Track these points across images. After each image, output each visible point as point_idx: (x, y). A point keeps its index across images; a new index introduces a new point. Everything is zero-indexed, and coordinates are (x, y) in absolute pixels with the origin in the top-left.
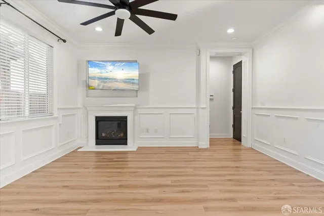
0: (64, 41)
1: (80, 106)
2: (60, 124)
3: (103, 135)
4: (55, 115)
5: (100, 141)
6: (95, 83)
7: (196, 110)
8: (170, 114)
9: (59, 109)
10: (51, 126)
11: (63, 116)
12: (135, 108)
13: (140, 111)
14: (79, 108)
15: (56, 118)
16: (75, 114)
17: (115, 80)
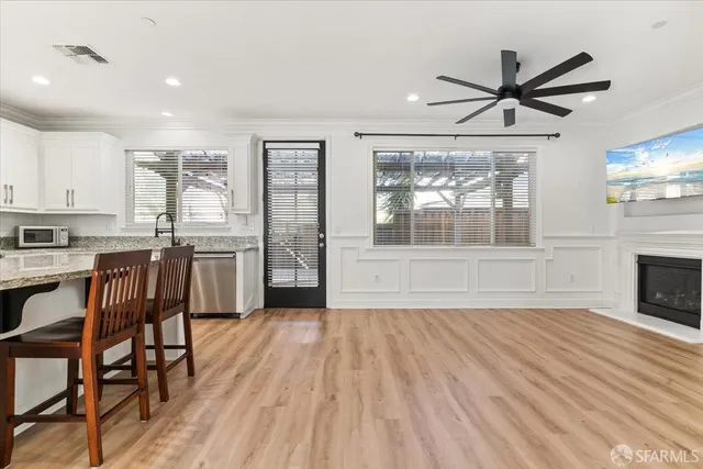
0: (557, 135)
1: (612, 234)
2: (549, 261)
3: (658, 296)
4: (538, 247)
6: (615, 192)
9: (547, 238)
11: (557, 248)
15: (542, 250)
16: (598, 248)
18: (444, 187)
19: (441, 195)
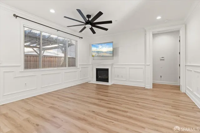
0: (82, 38)
1: (91, 64)
2: (80, 71)
3: (100, 77)
4: (78, 67)
5: (98, 79)
6: (94, 54)
7: (144, 66)
8: (130, 68)
9: (80, 65)
10: (76, 71)
11: (81, 68)
12: (112, 65)
13: (114, 66)
14: (90, 65)
15: (79, 68)
16: (88, 67)
17: (102, 52)
18: (36, 47)
19: (34, 50)
